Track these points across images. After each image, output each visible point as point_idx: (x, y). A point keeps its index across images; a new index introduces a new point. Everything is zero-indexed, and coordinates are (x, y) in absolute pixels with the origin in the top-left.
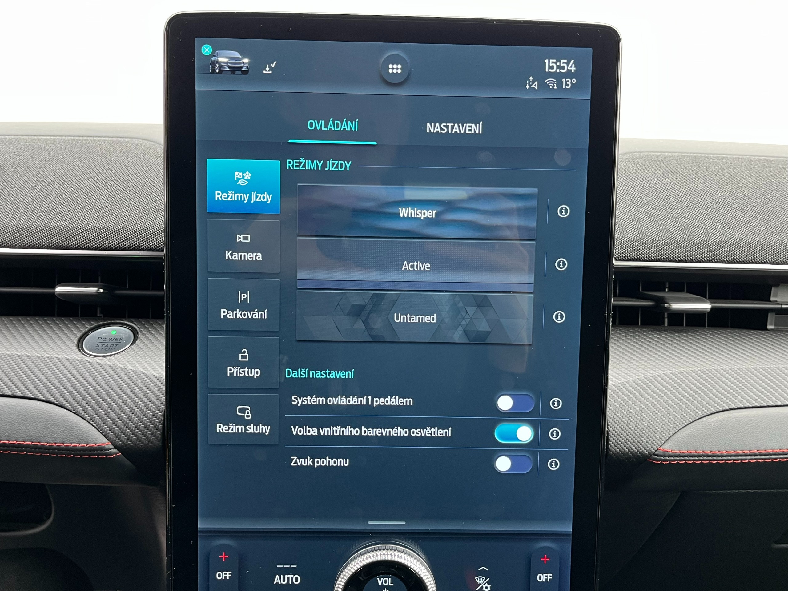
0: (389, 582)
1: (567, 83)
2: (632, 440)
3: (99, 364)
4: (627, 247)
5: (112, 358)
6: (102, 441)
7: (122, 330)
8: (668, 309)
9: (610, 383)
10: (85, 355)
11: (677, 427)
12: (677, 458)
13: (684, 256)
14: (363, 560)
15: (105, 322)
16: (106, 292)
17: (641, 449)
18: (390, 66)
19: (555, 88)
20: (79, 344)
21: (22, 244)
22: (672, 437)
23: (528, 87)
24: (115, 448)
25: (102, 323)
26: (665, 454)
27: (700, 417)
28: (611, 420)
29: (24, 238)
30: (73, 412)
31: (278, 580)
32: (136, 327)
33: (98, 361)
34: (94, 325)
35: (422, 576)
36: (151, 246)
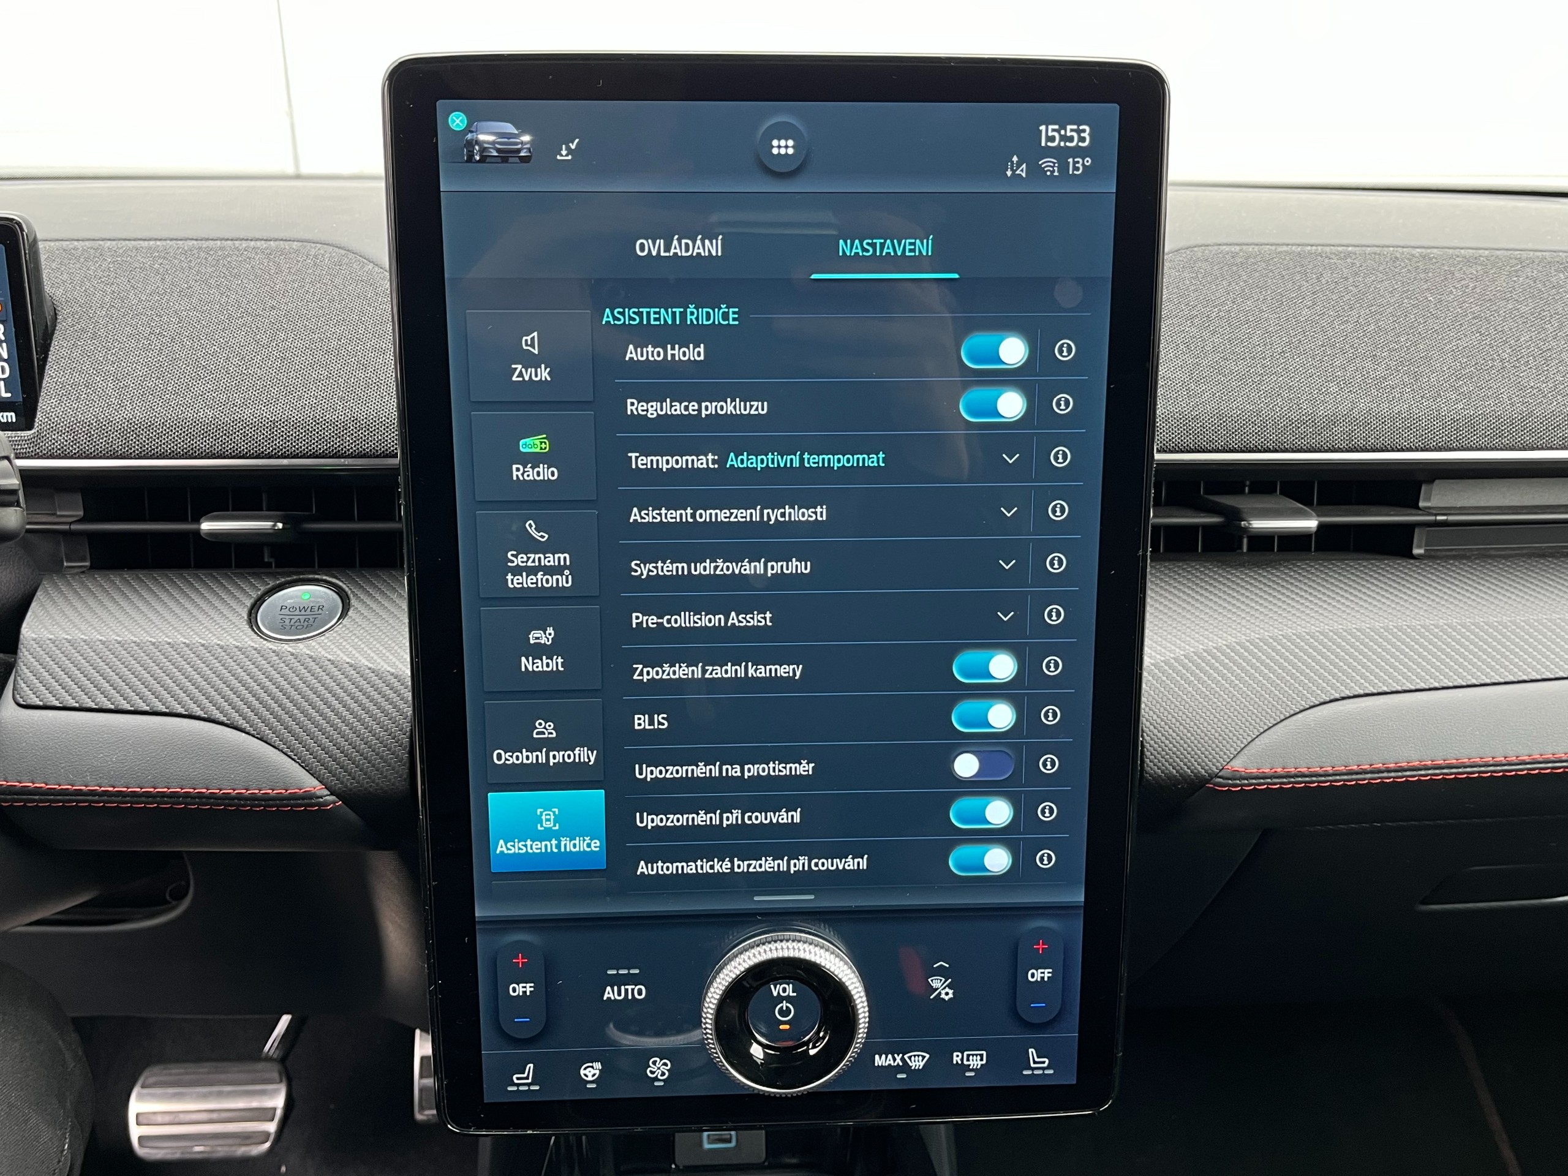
0: (790, 990)
1: (1077, 165)
2: (1182, 754)
3: (292, 654)
4: (1178, 429)
5: (312, 643)
6: (311, 784)
7: (320, 591)
8: (1245, 530)
9: (1147, 661)
10: (266, 640)
11: (1255, 731)
12: (1254, 781)
13: (1273, 442)
14: (749, 958)
15: (289, 579)
16: (288, 526)
17: (1196, 768)
18: (775, 143)
19: (1056, 174)
20: (250, 619)
21: (141, 452)
22: (1247, 748)
23: (1009, 173)
24: (332, 794)
25: (283, 580)
26: (1236, 776)
27: (1292, 712)
28: (1148, 724)
29: (145, 441)
30: (257, 738)
31: (609, 993)
32: (344, 586)
33: (290, 649)
34: (271, 584)
35: (844, 980)
36: (364, 450)
